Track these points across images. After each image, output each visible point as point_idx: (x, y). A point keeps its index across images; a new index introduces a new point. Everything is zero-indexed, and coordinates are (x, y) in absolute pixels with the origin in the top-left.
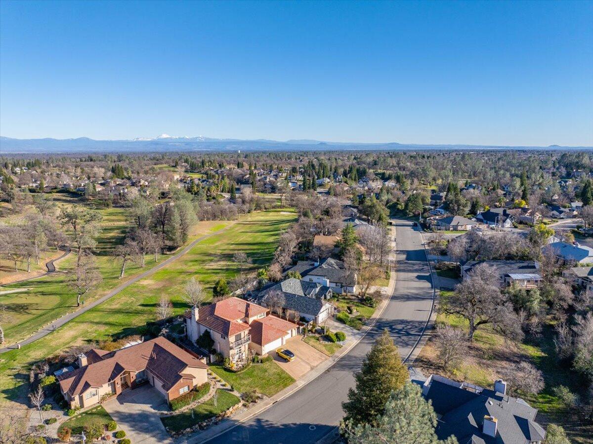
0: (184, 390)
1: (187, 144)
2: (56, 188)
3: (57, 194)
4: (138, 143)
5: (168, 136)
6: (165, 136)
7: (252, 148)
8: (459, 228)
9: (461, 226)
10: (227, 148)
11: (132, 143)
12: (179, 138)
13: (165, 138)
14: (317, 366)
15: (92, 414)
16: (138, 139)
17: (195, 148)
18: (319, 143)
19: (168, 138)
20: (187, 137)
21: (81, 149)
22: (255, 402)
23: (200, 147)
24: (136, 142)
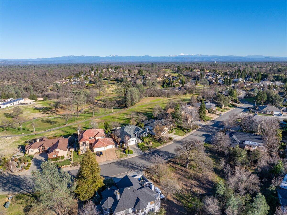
0: (54, 156)
1: (192, 58)
2: (115, 79)
3: (115, 81)
4: (169, 58)
5: (183, 54)
6: (182, 54)
7: (225, 60)
8: (268, 113)
9: (269, 111)
10: (212, 60)
11: (167, 58)
12: (188, 55)
13: (182, 55)
14: (109, 161)
15: (29, 157)
16: (170, 56)
17: (196, 60)
18: (265, 57)
19: (184, 55)
20: (193, 55)
21: (145, 61)
22: (75, 166)
23: (198, 59)
24: (169, 57)
